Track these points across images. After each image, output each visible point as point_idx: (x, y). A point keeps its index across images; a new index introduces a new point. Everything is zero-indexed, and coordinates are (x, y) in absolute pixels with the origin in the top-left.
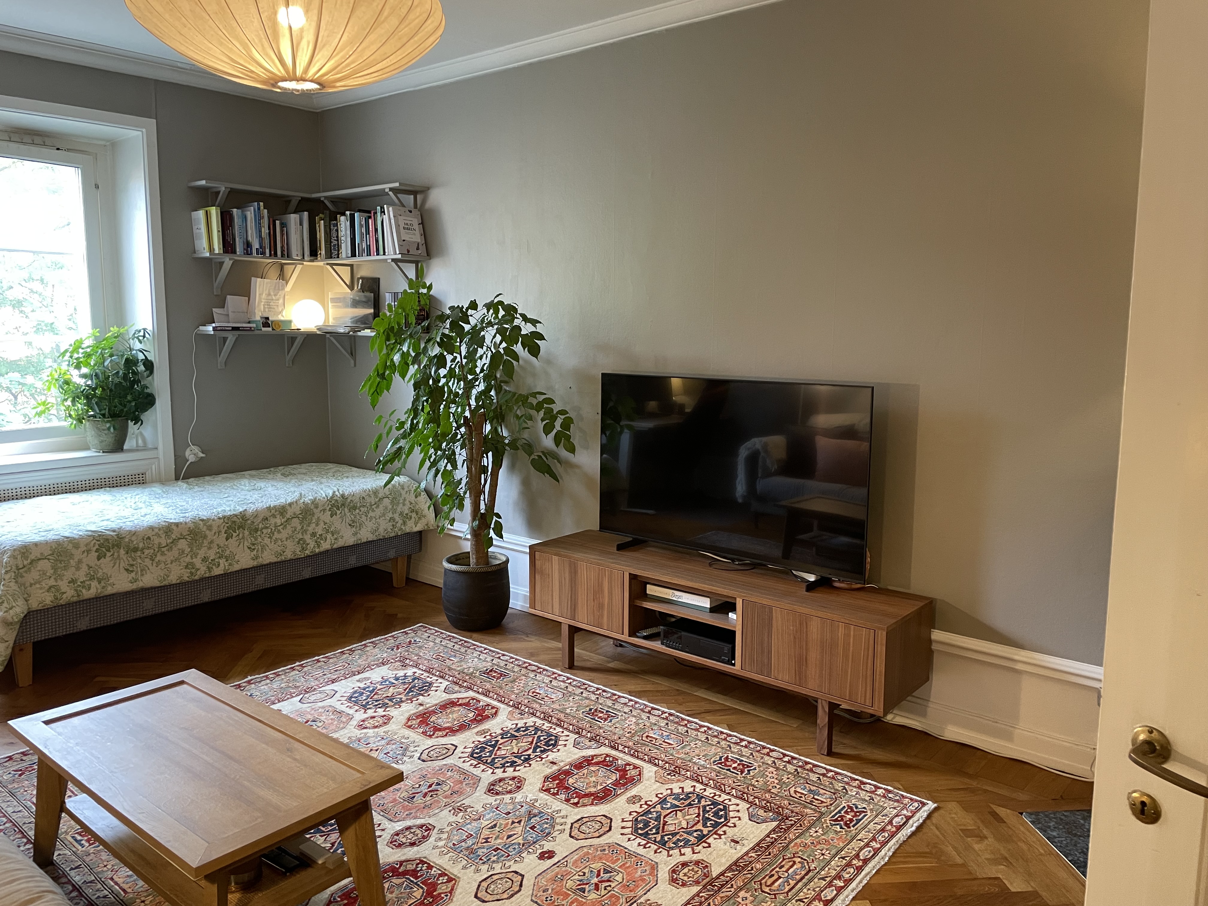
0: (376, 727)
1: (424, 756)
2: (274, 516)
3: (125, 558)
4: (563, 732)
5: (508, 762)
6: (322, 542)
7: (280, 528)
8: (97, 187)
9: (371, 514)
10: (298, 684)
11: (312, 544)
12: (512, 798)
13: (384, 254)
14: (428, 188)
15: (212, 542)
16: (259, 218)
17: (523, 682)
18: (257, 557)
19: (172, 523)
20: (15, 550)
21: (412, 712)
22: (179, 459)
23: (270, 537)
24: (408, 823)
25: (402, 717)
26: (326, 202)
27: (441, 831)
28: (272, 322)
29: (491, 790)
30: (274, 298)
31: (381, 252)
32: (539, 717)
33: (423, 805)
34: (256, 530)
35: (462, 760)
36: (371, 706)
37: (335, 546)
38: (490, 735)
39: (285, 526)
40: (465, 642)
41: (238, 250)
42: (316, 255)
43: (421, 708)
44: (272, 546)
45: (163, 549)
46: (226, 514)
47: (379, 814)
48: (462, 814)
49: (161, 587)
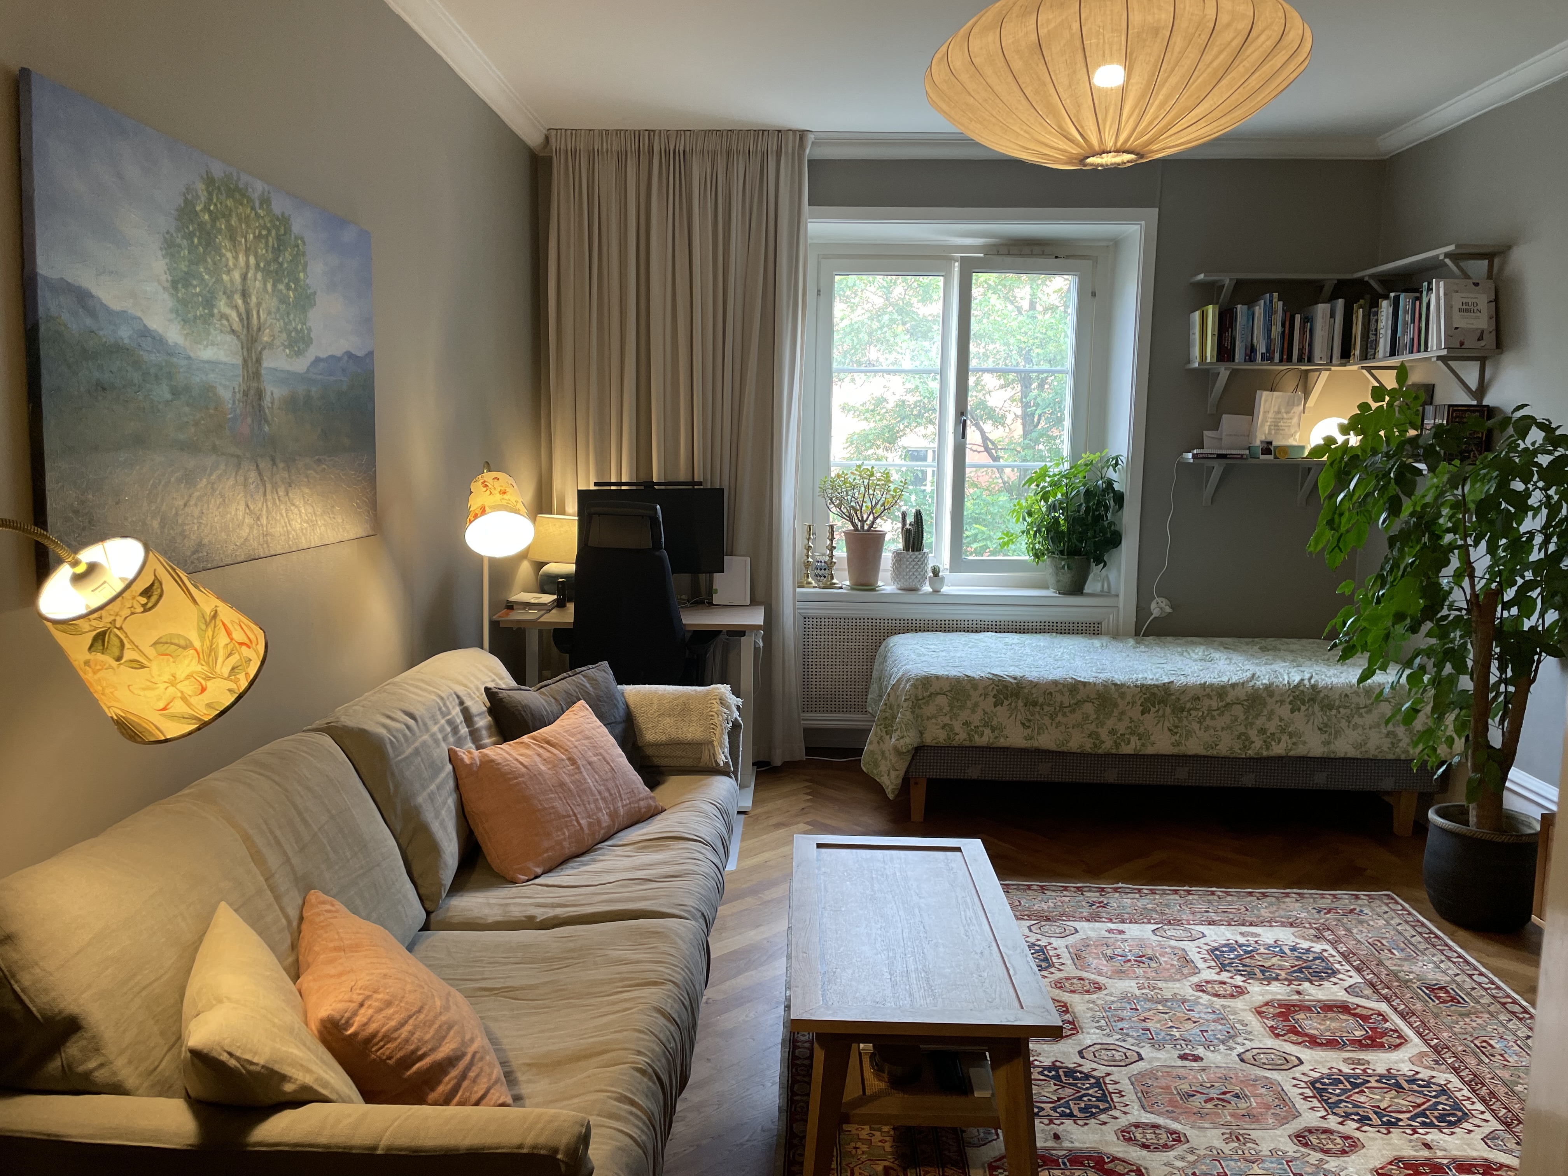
0: (1217, 995)
1: (1248, 1056)
2: (1209, 696)
3: (1022, 711)
4: (1483, 1113)
5: (1358, 1114)
6: (1273, 743)
7: (1215, 713)
8: (1094, 294)
9: (1357, 720)
10: (1167, 911)
11: (1258, 744)
12: (1321, 1160)
13: (1426, 350)
14: (1509, 247)
15: (1122, 713)
16: (1270, 312)
17: (1479, 1021)
18: (1177, 744)
19: (1080, 681)
20: (917, 680)
21: (1279, 997)
22: (1142, 610)
23: (1200, 722)
24: (1160, 1121)
25: (1261, 998)
26: (1372, 282)
27: (1192, 1151)
28: (1276, 447)
29: (1301, 1138)
30: (1285, 416)
31: (1422, 349)
32: (1461, 1078)
33: (1195, 1110)
34: (1182, 710)
35: (1295, 1082)
36: (1232, 969)
37: (1292, 753)
38: (1364, 1070)
39: (1223, 712)
40: (1437, 937)
41: (1237, 357)
42: (1349, 357)
43: (1296, 997)
44: (1200, 733)
45: (1065, 710)
46: (1145, 682)
47: (1136, 1094)
48: (1237, 1144)
49: (1057, 752)
